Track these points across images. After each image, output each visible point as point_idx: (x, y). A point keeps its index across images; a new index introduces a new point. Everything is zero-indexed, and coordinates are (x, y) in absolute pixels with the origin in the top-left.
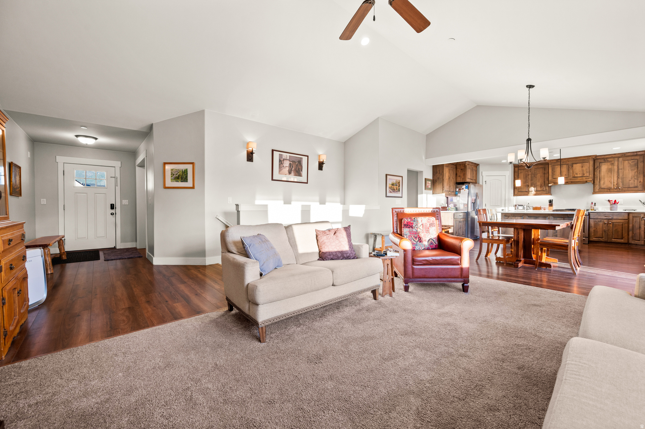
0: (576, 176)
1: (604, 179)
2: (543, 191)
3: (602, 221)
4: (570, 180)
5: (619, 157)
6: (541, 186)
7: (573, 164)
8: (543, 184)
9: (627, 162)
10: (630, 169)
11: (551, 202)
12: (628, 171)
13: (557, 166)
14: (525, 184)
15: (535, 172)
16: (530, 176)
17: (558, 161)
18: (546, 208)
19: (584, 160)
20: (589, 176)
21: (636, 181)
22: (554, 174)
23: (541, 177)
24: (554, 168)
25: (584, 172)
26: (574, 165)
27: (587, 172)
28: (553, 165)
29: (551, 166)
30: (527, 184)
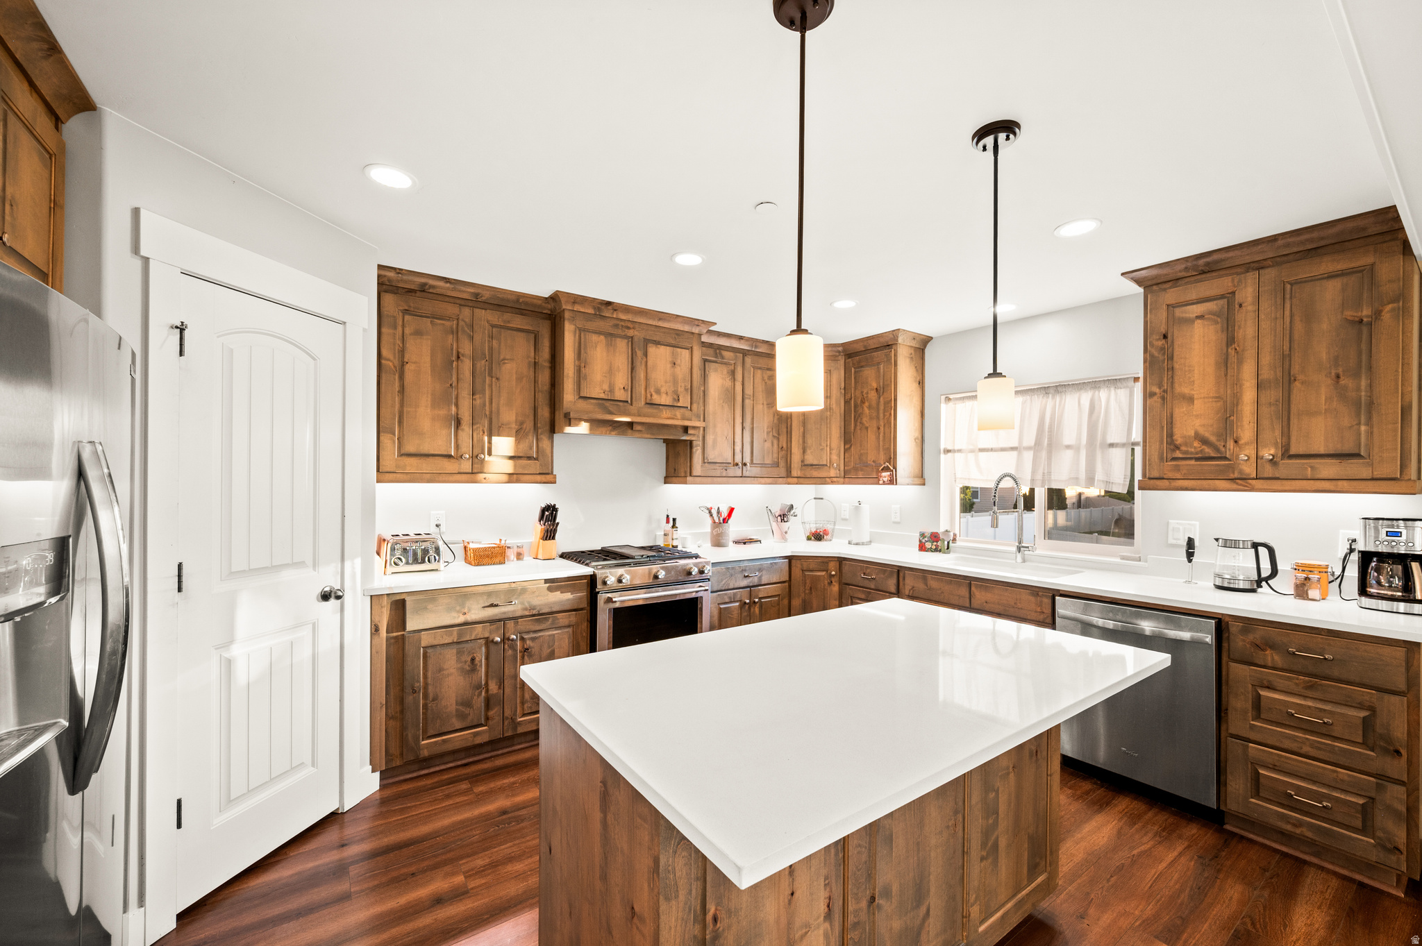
0: (657, 399)
1: (715, 426)
2: (529, 458)
3: (738, 598)
4: (639, 415)
5: (745, 353)
6: (519, 434)
7: (647, 342)
8: (529, 424)
9: (759, 372)
10: (765, 403)
11: (549, 514)
12: (761, 406)
13: (594, 338)
14: (443, 412)
15: (491, 349)
16: (466, 365)
17: (599, 309)
18: (525, 551)
19: (678, 333)
20: (691, 410)
21: (775, 442)
22: (585, 378)
23: (519, 379)
24: (585, 345)
25: (679, 389)
26: (652, 350)
27: (686, 390)
28: (580, 330)
29: (572, 327)
30: (454, 408)
